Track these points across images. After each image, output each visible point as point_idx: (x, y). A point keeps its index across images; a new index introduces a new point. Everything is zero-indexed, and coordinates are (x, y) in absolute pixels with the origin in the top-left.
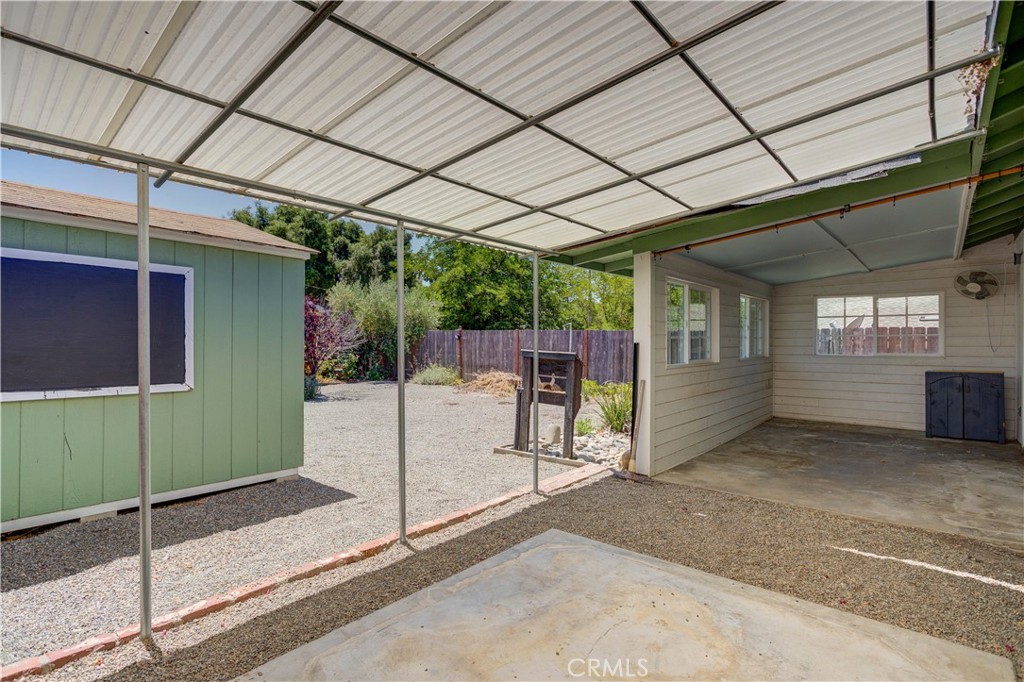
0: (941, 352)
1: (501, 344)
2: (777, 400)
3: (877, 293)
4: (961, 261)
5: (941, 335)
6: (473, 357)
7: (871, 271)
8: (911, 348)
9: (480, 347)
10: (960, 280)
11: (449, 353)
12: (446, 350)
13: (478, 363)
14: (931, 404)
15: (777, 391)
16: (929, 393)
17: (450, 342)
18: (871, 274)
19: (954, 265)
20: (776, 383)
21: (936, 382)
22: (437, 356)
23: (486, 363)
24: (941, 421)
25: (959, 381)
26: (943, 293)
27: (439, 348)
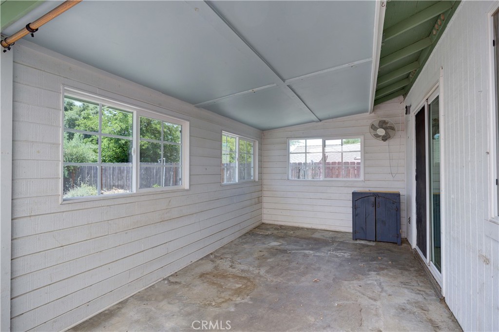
0: (362, 178)
1: (125, 172)
2: (265, 211)
3: (325, 137)
4: (373, 114)
5: (362, 166)
6: (109, 180)
7: (320, 120)
8: (348, 175)
9: (113, 173)
10: (373, 127)
11: (94, 177)
12: (92, 174)
13: (112, 184)
14: (355, 215)
15: (265, 205)
16: (355, 207)
17: (95, 171)
18: (320, 123)
19: (369, 118)
20: (265, 199)
21: (359, 199)
22: (87, 179)
23: (117, 184)
24: (362, 228)
25: (373, 199)
26: (362, 137)
27: (88, 174)
